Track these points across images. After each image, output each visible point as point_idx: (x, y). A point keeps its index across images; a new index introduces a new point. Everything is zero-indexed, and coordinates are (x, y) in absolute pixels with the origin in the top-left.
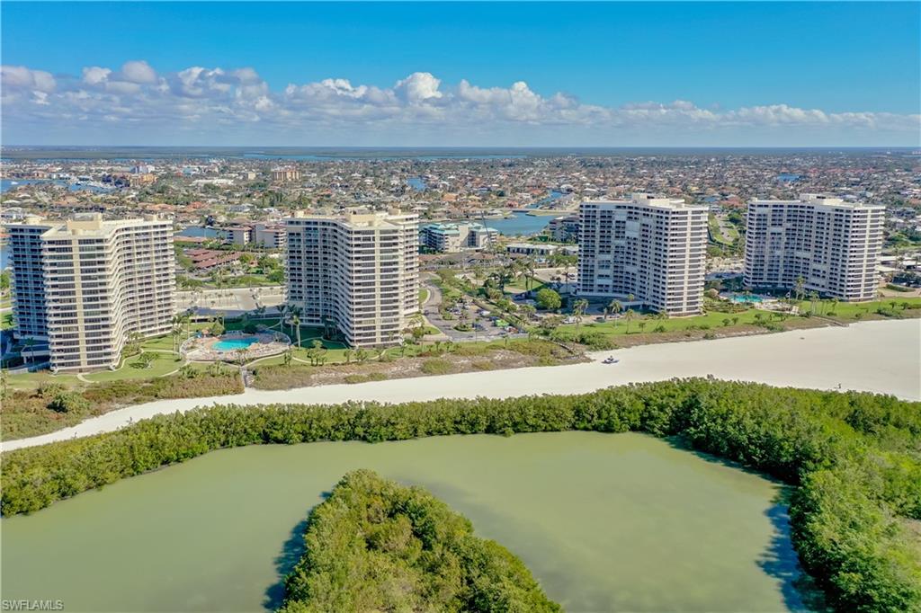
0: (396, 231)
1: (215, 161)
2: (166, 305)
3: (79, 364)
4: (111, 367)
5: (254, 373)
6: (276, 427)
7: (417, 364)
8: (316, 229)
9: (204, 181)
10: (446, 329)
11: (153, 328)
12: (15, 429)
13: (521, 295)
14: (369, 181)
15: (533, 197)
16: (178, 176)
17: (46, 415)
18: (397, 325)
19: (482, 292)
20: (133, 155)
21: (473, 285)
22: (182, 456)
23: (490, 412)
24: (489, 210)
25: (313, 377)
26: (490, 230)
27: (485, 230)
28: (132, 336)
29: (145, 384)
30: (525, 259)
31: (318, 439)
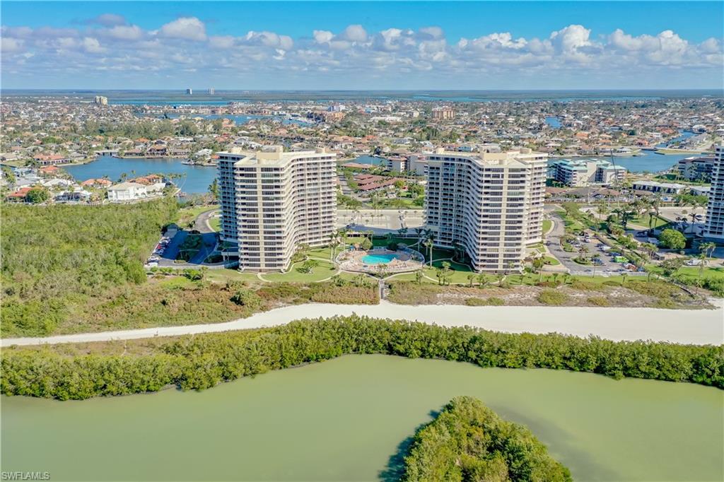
0: (524, 170)
1: (390, 102)
2: (328, 222)
3: (259, 265)
4: (282, 270)
5: (390, 287)
6: (399, 341)
7: (533, 293)
8: (453, 164)
9: (380, 118)
10: (565, 260)
11: (318, 240)
12: (206, 315)
13: (643, 232)
14: (511, 119)
15: (664, 136)
16: (361, 114)
17: (228, 306)
18: (519, 255)
19: (605, 227)
20: (332, 97)
21: (596, 219)
22: (320, 357)
23: (601, 353)
24: (619, 148)
25: (438, 295)
26: (618, 167)
27: (612, 167)
28: (301, 245)
29: (304, 288)
30: (650, 196)
31: (435, 356)
